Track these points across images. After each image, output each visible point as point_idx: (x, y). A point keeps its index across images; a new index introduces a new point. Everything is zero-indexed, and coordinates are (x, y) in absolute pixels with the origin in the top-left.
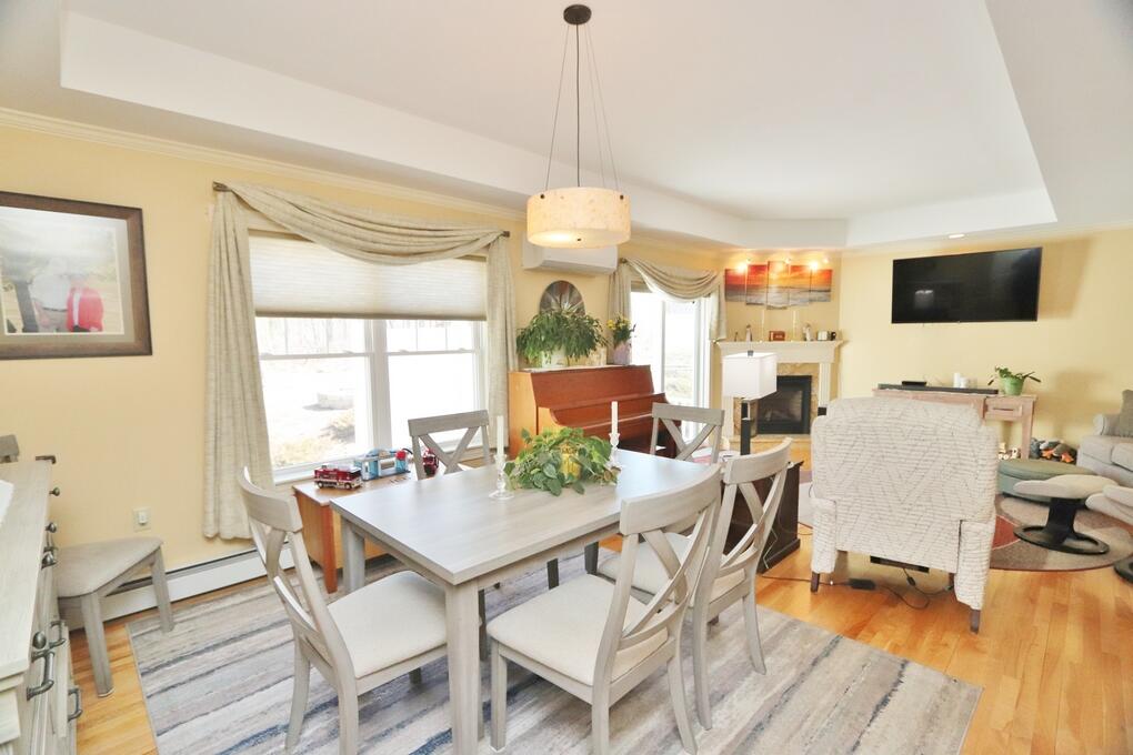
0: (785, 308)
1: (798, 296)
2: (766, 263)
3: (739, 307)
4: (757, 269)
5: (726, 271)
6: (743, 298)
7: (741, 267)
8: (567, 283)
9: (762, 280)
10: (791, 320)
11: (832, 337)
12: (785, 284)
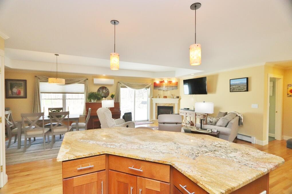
0: (167, 91)
1: (170, 88)
2: (163, 81)
3: (156, 91)
4: (161, 82)
5: (154, 83)
6: (158, 89)
7: (157, 82)
8: (104, 87)
9: (161, 84)
10: (168, 94)
11: (178, 97)
12: (167, 85)
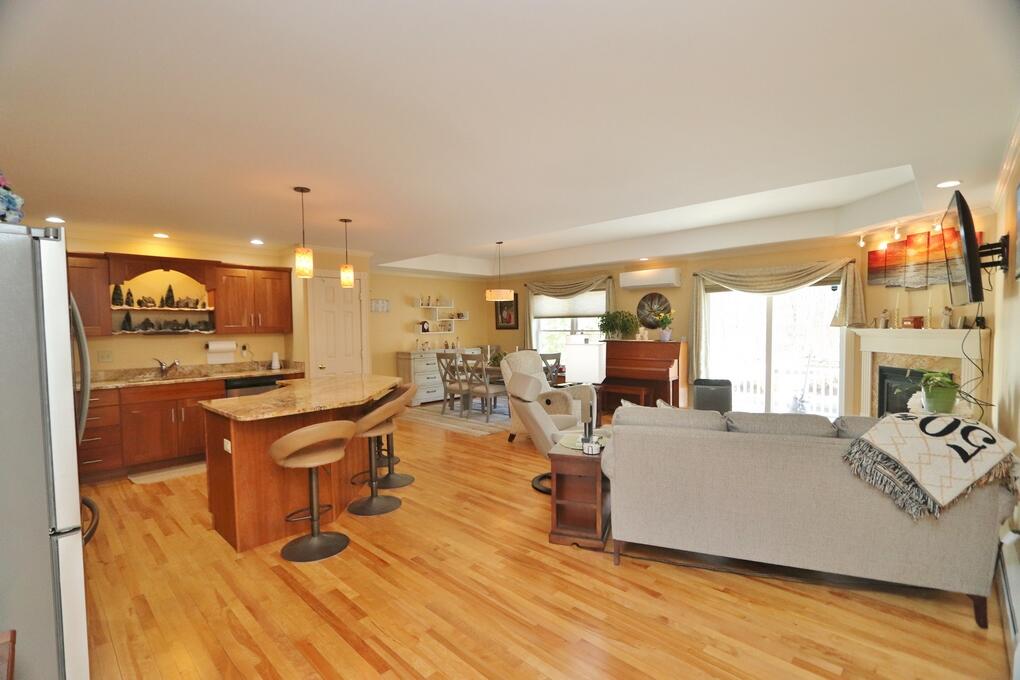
0: (926, 288)
1: (937, 272)
2: (911, 237)
3: (878, 292)
4: (899, 245)
5: (870, 252)
6: (883, 281)
7: (882, 246)
8: (655, 294)
9: (900, 258)
12: (925, 259)
